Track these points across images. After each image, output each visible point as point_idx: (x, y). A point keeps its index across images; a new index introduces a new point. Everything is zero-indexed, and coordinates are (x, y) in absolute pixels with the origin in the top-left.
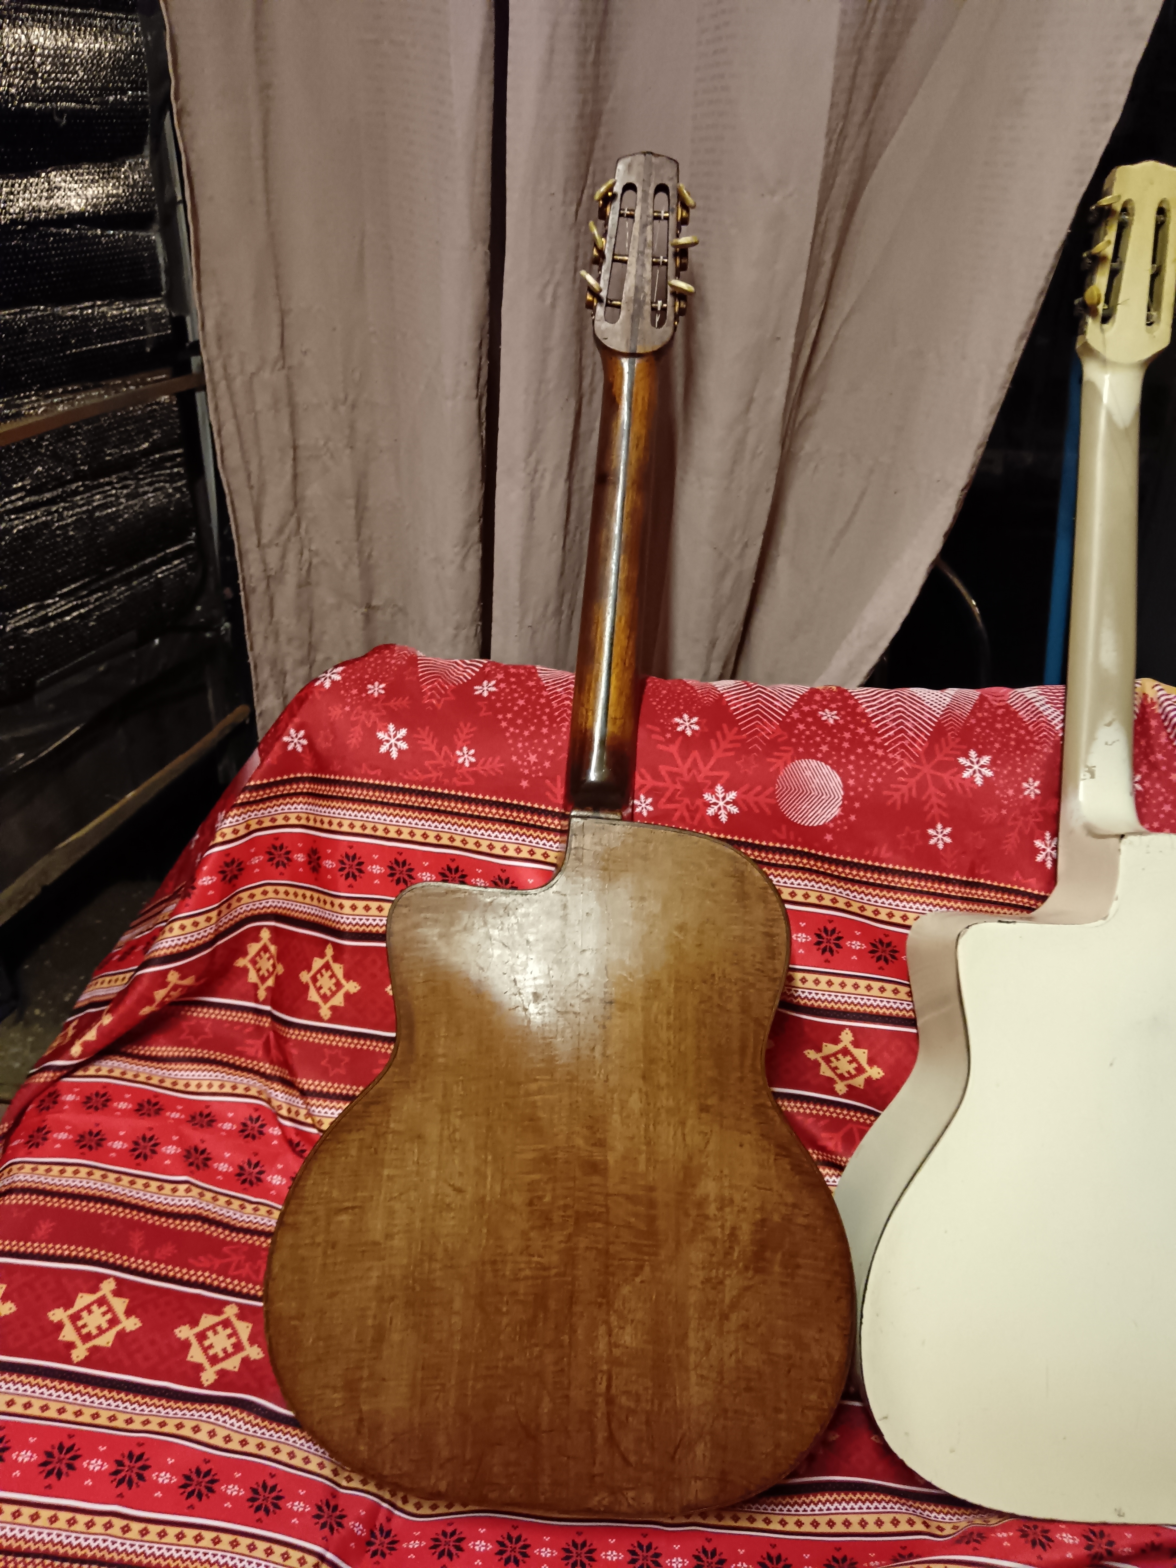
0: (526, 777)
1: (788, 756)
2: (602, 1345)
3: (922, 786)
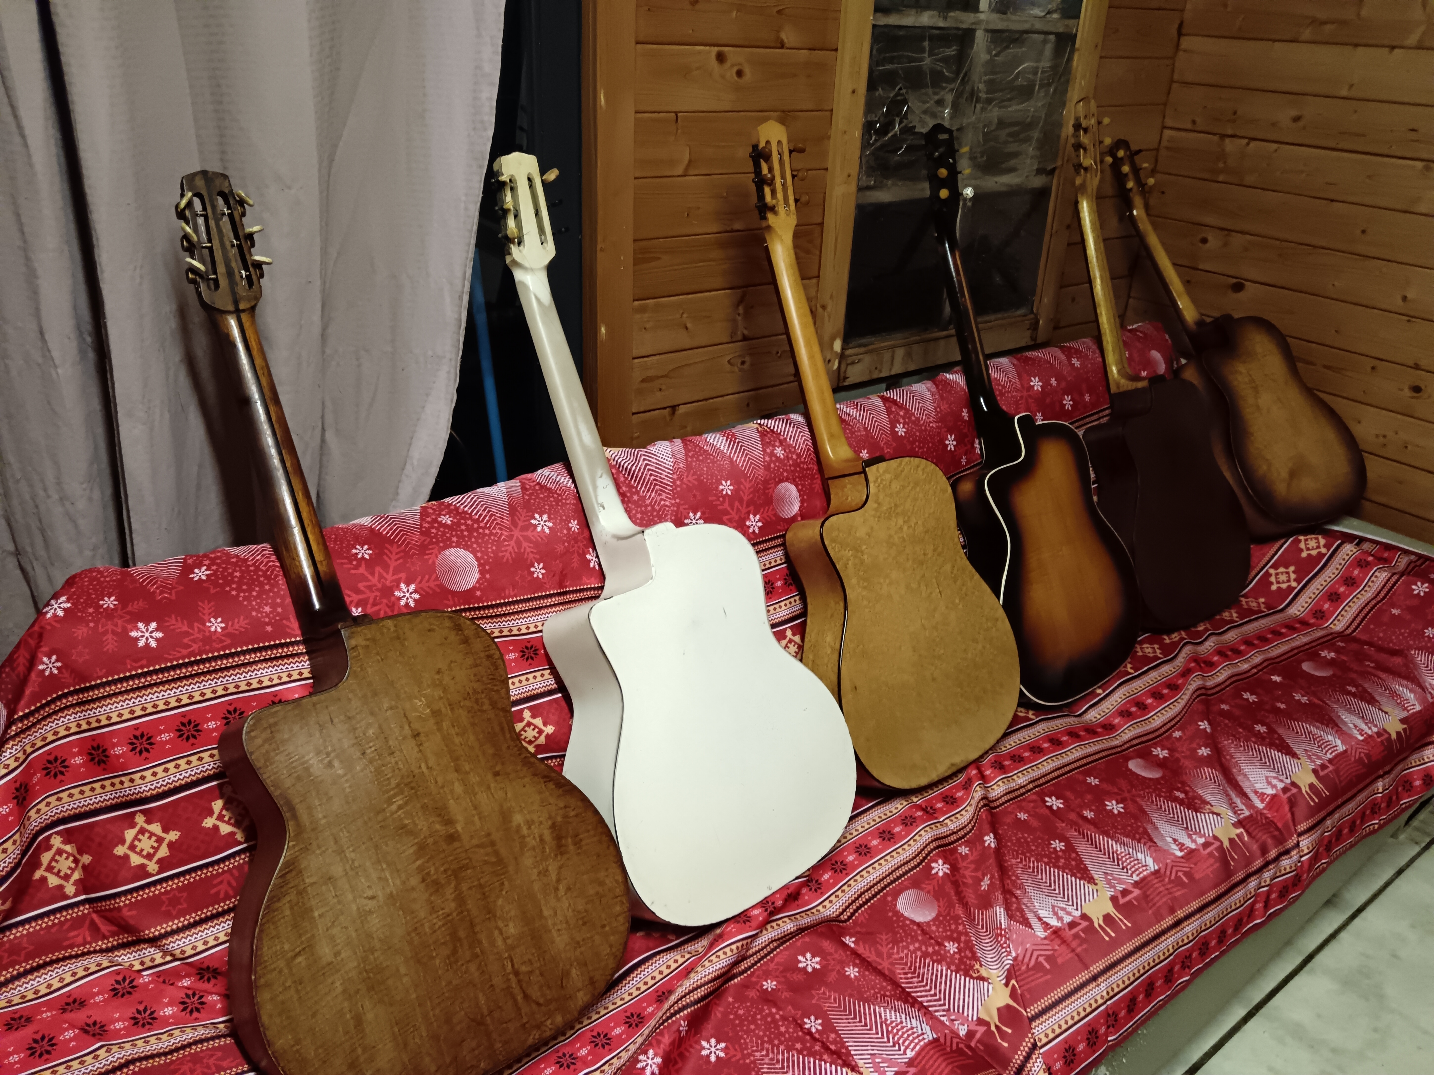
0: (268, 624)
1: (435, 551)
2: (500, 942)
3: (519, 543)
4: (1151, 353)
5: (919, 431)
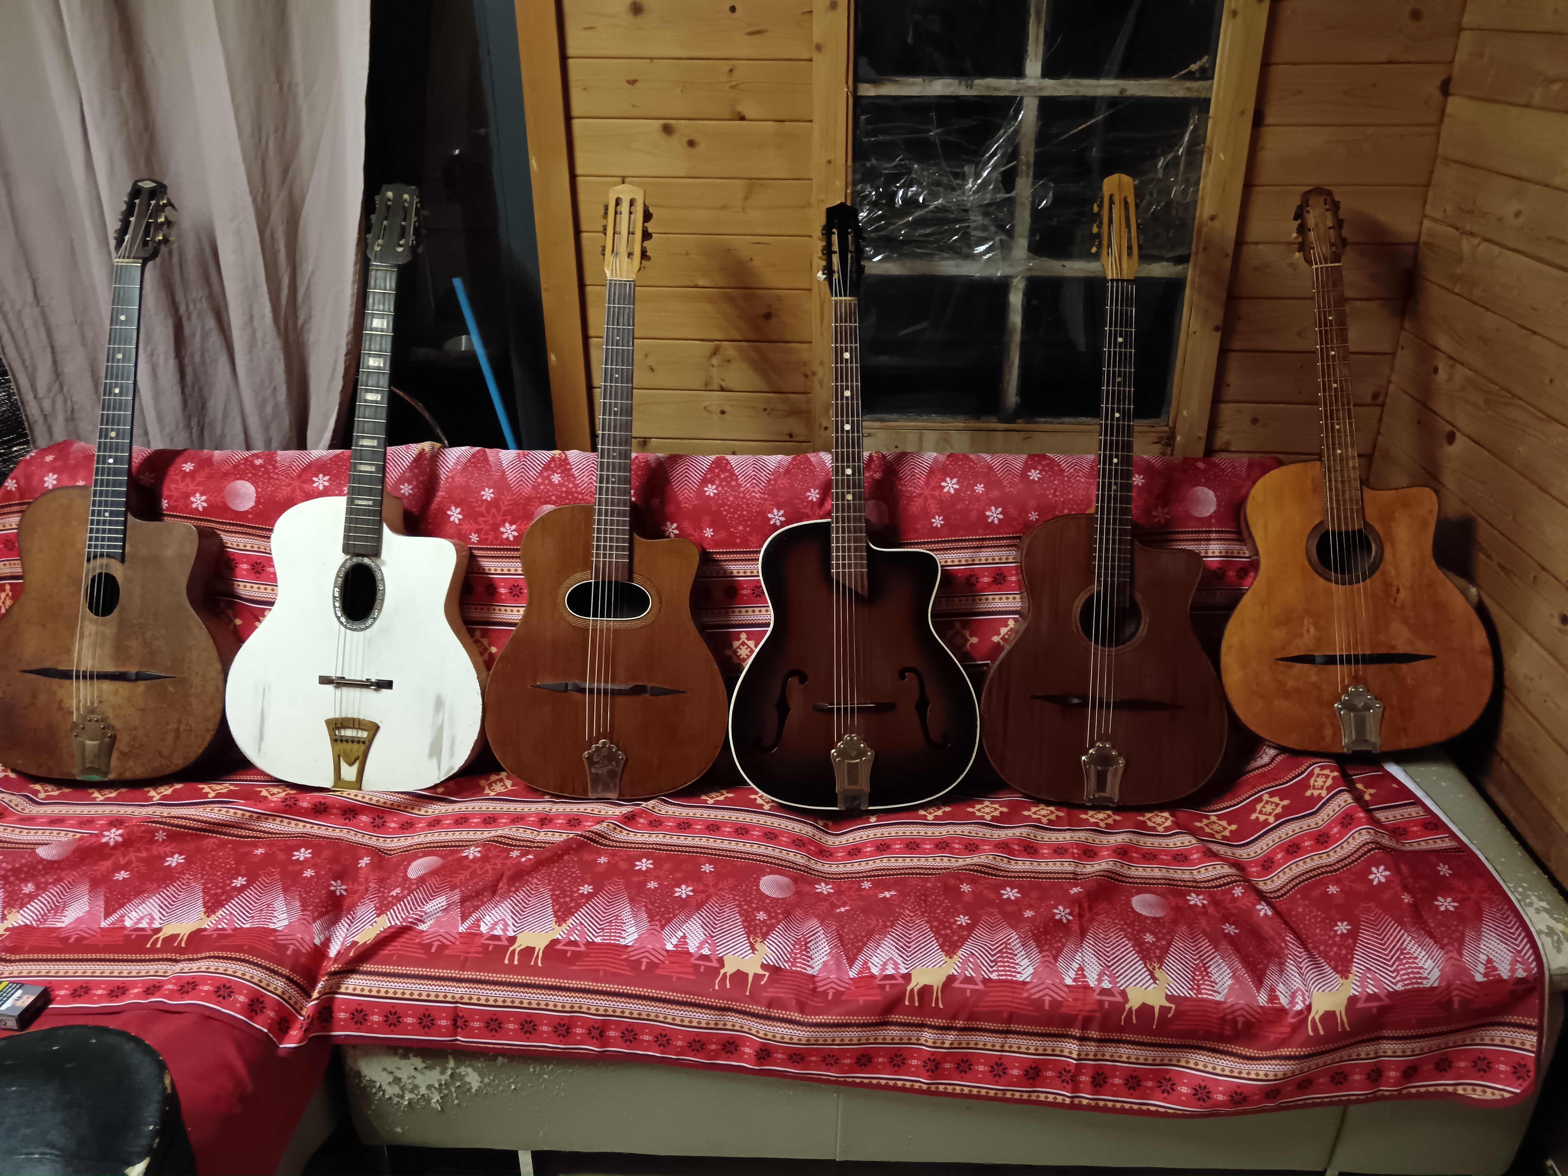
1: (232, 479)
3: (293, 491)
4: (1196, 489)
5: (734, 497)
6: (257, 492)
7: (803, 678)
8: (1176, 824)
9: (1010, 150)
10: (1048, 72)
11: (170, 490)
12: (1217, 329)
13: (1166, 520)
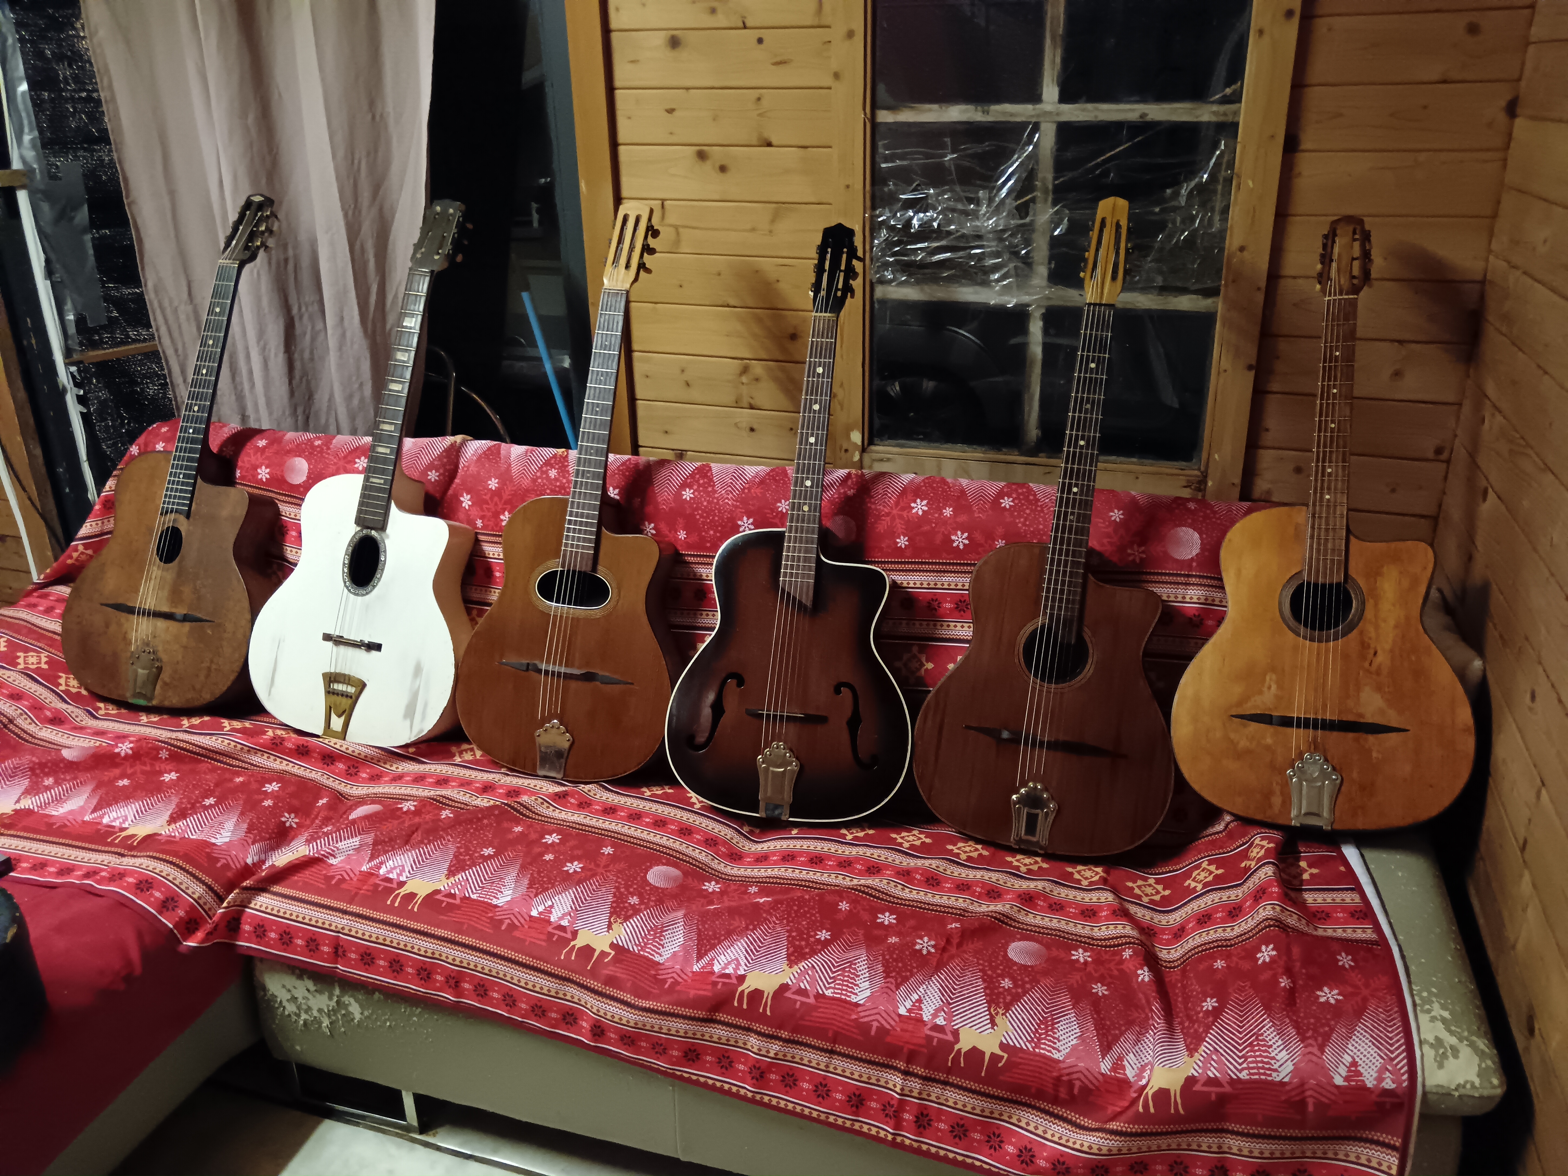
4: (1179, 529)
5: (708, 502)
6: (309, 469)
7: (741, 682)
8: (1104, 881)
9: (1024, 175)
10: (1065, 97)
11: (243, 462)
12: (1250, 368)
13: (1141, 559)
